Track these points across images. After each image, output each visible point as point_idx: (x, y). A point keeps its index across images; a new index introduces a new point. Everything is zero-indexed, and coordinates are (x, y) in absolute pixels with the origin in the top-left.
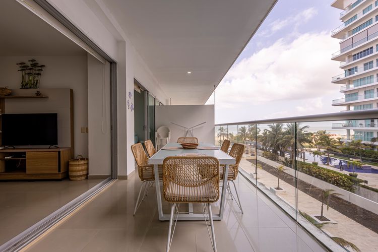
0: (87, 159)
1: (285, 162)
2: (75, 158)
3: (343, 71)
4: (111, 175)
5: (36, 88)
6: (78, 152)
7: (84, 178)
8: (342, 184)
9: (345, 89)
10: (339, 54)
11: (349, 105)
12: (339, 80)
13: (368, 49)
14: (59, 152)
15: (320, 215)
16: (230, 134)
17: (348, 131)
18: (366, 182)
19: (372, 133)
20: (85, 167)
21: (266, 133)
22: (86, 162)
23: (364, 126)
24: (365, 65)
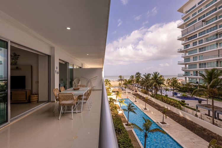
0: (38, 94)
1: (151, 95)
2: (33, 94)
3: (183, 46)
4: (48, 101)
5: (16, 65)
6: (34, 91)
7: (36, 102)
8: (176, 106)
9: (184, 56)
10: (181, 37)
11: (186, 64)
12: (181, 51)
13: (195, 35)
14: (26, 92)
15: (162, 121)
16: (125, 80)
17: (186, 78)
18: (188, 104)
19: (197, 79)
20: (37, 98)
21: (143, 79)
22: (38, 95)
23: (193, 75)
24: (193, 43)
